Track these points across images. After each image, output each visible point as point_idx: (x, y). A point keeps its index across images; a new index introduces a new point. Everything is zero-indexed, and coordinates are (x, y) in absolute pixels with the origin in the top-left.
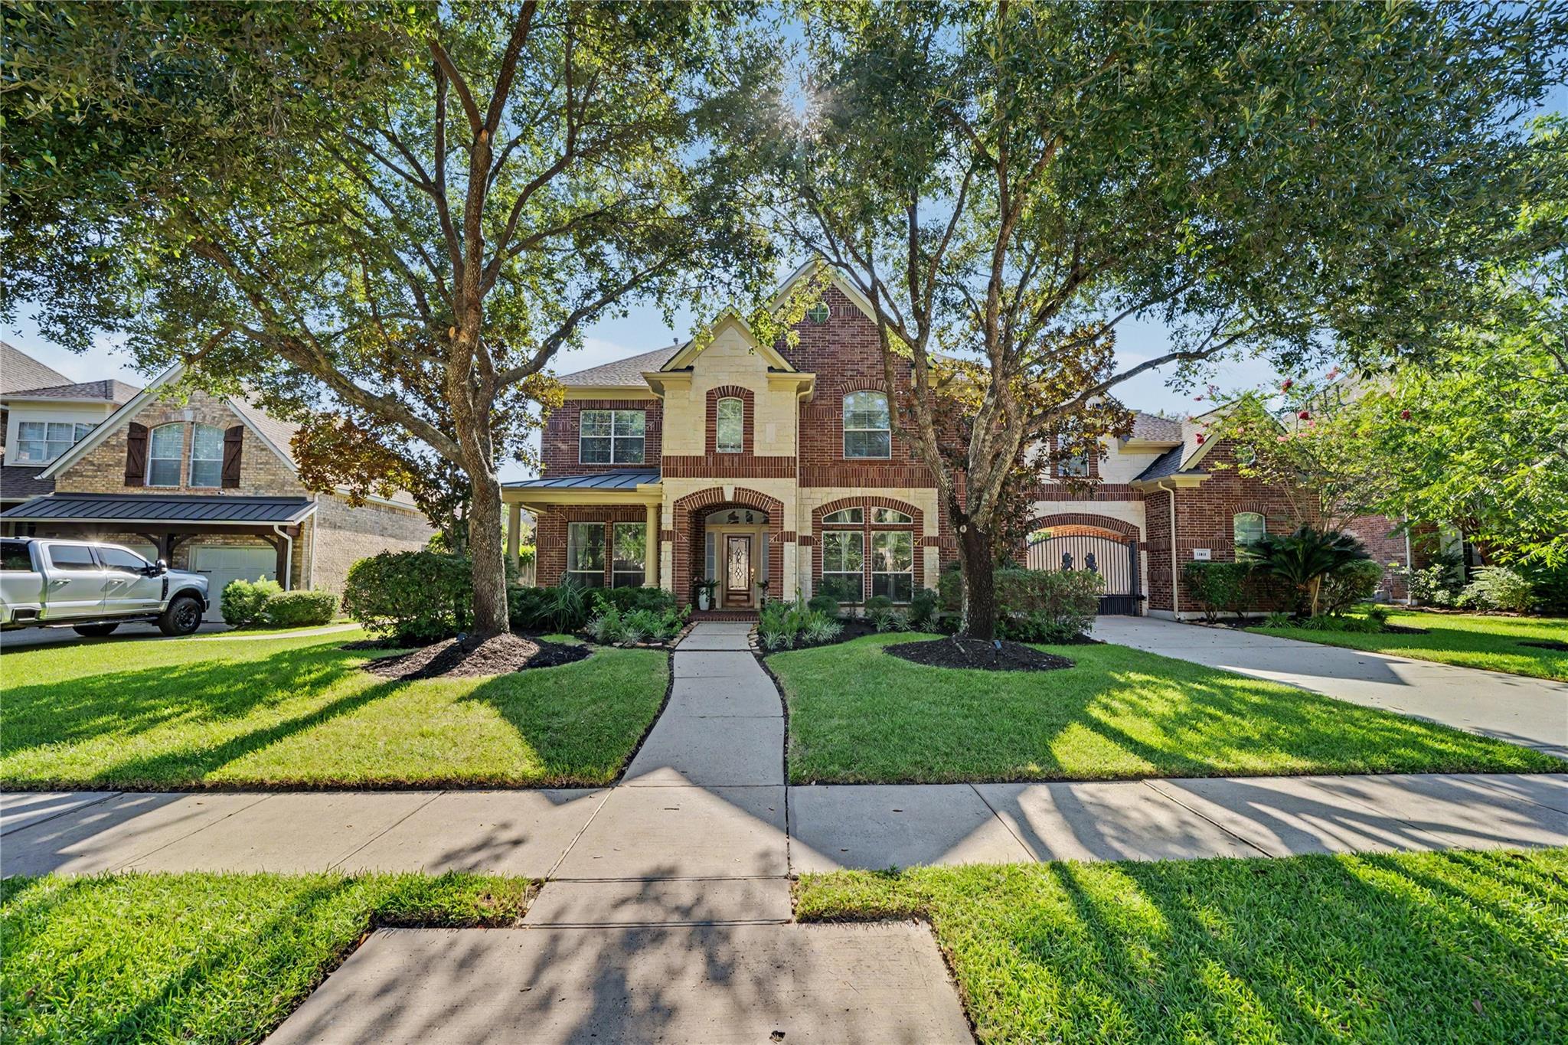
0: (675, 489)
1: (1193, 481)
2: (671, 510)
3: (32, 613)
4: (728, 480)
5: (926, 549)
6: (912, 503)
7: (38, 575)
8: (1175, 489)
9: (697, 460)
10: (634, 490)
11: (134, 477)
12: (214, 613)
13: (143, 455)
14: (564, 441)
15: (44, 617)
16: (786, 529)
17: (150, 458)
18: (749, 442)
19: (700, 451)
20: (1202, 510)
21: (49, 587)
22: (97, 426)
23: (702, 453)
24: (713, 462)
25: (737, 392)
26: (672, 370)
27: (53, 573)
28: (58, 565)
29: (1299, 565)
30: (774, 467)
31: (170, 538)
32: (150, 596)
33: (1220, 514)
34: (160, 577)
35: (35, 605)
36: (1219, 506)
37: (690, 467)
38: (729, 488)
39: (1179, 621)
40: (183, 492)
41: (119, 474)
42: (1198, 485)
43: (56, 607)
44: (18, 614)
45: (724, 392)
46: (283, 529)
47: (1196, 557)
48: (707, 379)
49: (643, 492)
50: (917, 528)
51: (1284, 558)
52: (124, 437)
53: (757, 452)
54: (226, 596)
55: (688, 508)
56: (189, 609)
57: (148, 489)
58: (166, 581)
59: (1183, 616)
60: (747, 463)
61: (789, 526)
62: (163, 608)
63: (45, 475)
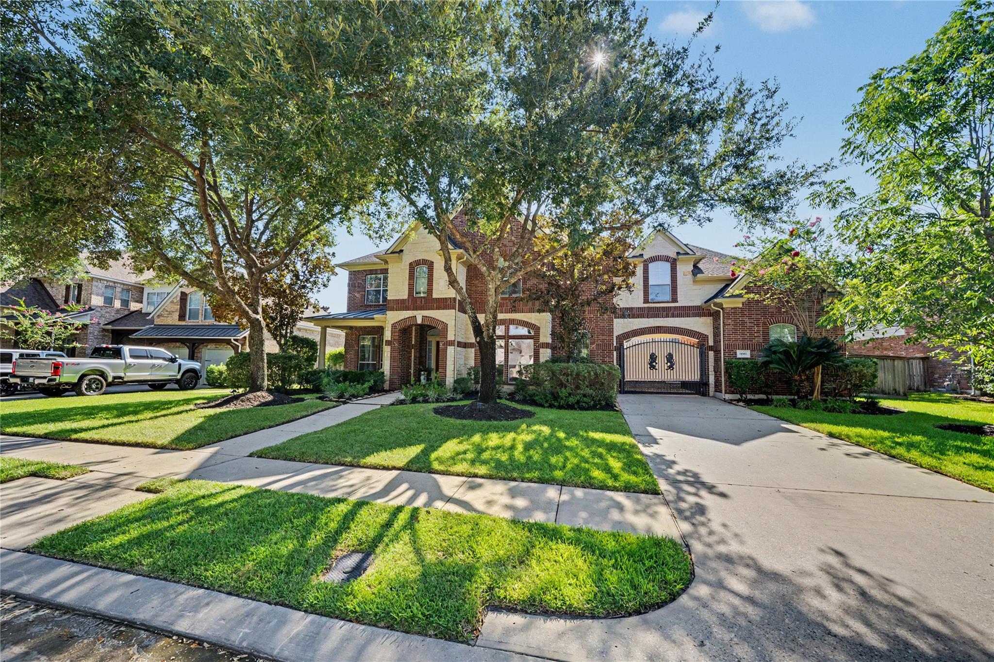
0: (393, 317)
1: (738, 303)
2: (390, 329)
3: (120, 378)
4: (419, 312)
5: (542, 350)
6: (533, 322)
7: (123, 361)
8: (722, 309)
9: (403, 301)
10: (373, 319)
11: (182, 317)
12: (203, 381)
13: (185, 307)
14: (358, 292)
15: (125, 379)
16: (449, 339)
17: (188, 308)
18: (430, 290)
19: (405, 296)
20: (744, 322)
21: (128, 366)
22: (168, 294)
23: (406, 297)
24: (413, 302)
25: (425, 262)
26: (392, 253)
27: (130, 360)
28: (132, 356)
29: (794, 362)
30: (444, 304)
31: (194, 344)
32: (172, 372)
33: (758, 325)
34: (177, 363)
35: (122, 375)
36: (758, 320)
37: (401, 305)
38: (419, 316)
39: (725, 400)
40: (200, 323)
41: (176, 316)
42: (741, 306)
43: (131, 375)
44: (115, 378)
45: (418, 263)
46: (236, 340)
47: (739, 356)
48: (408, 258)
49: (378, 319)
50: (535, 337)
51: (782, 357)
52: (179, 298)
53: (435, 295)
54: (208, 372)
55: (398, 328)
56: (191, 378)
57: (188, 322)
58: (180, 365)
59: (728, 397)
60: (430, 302)
61: (451, 337)
62: (179, 377)
63: (150, 317)
